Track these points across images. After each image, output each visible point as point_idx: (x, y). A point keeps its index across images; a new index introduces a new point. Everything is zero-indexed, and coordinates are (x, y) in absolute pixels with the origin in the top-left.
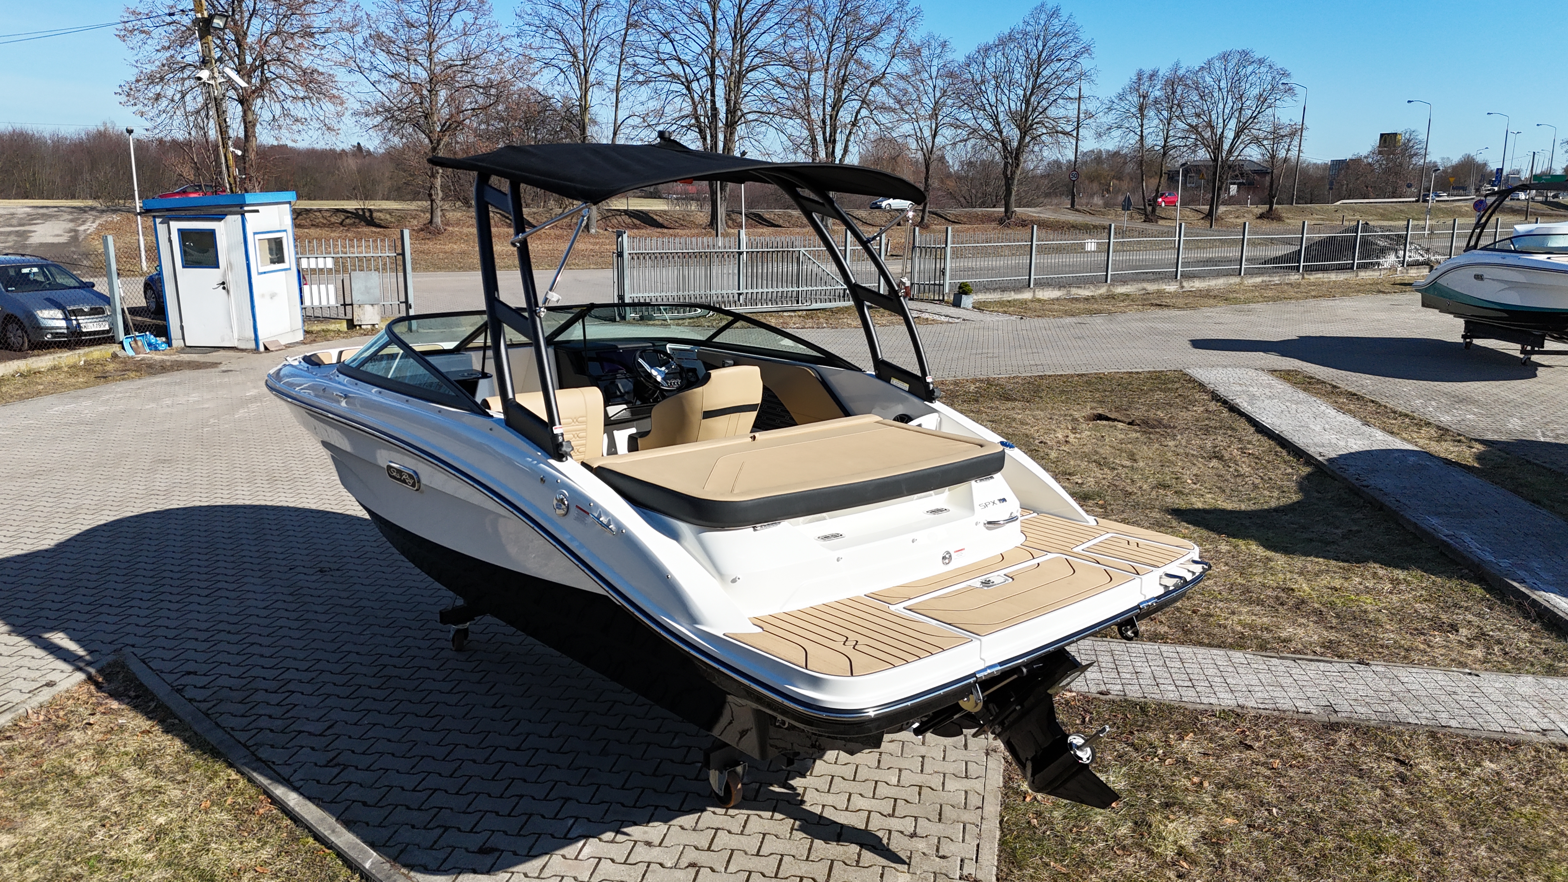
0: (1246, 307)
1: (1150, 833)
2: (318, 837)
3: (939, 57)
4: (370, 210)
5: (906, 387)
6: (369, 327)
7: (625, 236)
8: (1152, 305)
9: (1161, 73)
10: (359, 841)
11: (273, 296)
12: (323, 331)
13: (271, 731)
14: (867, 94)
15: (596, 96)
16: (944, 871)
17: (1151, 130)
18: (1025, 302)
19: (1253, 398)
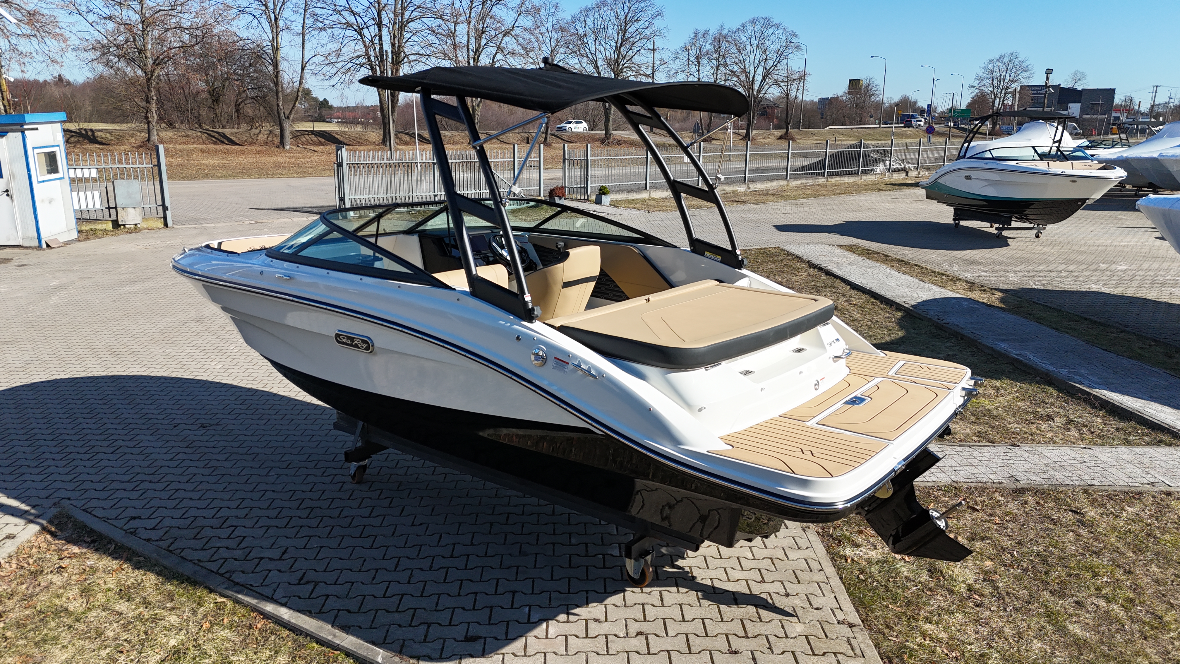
0: (797, 201)
1: (944, 577)
2: (321, 642)
3: (553, 15)
4: (91, 130)
5: (719, 258)
6: (132, 226)
7: (344, 150)
8: (733, 201)
9: (711, 32)
10: (362, 642)
11: (50, 201)
12: (92, 230)
13: (235, 559)
14: (501, 42)
15: (284, 38)
16: (824, 619)
17: (705, 74)
18: (643, 201)
19: (838, 265)
